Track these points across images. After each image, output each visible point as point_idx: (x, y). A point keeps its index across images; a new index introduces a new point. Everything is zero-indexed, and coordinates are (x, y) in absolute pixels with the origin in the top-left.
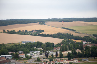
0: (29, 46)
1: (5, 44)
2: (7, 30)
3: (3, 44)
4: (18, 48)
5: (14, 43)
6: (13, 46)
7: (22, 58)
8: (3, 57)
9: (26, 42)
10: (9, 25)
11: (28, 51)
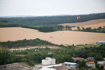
0: (103, 49)
1: (75, 46)
2: (82, 28)
3: (73, 45)
4: (89, 52)
5: (87, 44)
6: (82, 49)
7: (91, 67)
8: (66, 65)
9: (102, 43)
10: (90, 20)
11: (101, 57)
